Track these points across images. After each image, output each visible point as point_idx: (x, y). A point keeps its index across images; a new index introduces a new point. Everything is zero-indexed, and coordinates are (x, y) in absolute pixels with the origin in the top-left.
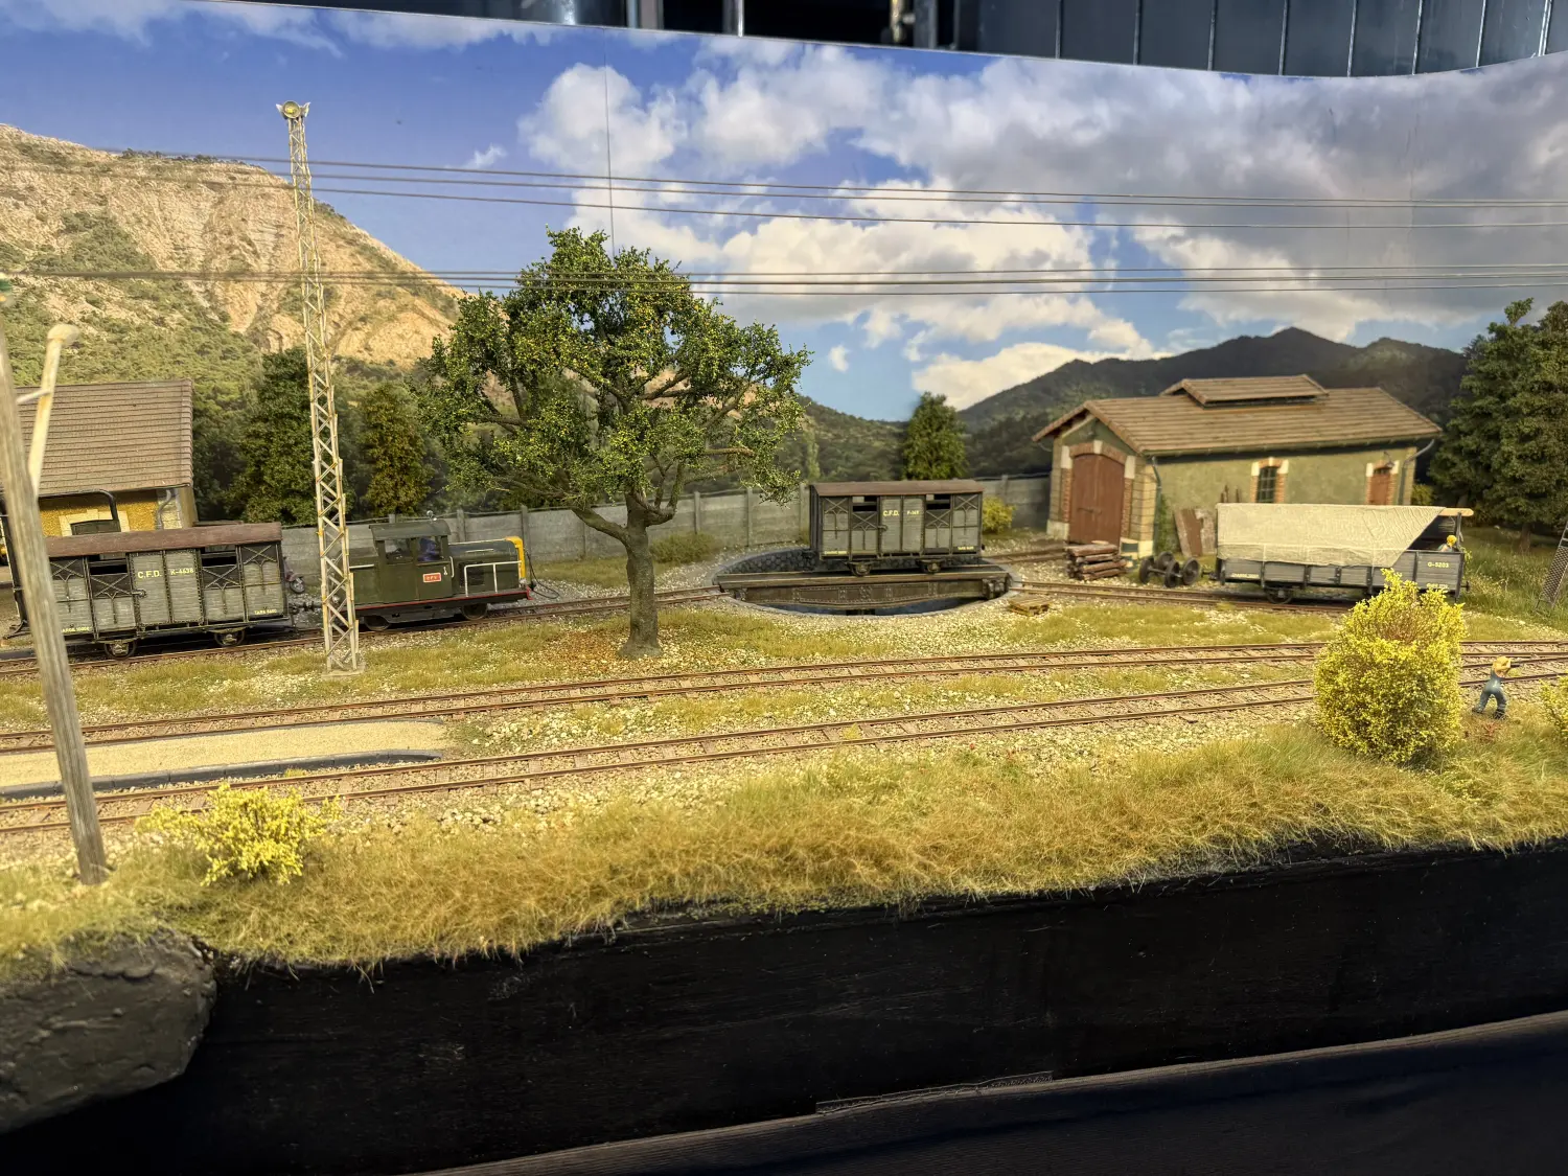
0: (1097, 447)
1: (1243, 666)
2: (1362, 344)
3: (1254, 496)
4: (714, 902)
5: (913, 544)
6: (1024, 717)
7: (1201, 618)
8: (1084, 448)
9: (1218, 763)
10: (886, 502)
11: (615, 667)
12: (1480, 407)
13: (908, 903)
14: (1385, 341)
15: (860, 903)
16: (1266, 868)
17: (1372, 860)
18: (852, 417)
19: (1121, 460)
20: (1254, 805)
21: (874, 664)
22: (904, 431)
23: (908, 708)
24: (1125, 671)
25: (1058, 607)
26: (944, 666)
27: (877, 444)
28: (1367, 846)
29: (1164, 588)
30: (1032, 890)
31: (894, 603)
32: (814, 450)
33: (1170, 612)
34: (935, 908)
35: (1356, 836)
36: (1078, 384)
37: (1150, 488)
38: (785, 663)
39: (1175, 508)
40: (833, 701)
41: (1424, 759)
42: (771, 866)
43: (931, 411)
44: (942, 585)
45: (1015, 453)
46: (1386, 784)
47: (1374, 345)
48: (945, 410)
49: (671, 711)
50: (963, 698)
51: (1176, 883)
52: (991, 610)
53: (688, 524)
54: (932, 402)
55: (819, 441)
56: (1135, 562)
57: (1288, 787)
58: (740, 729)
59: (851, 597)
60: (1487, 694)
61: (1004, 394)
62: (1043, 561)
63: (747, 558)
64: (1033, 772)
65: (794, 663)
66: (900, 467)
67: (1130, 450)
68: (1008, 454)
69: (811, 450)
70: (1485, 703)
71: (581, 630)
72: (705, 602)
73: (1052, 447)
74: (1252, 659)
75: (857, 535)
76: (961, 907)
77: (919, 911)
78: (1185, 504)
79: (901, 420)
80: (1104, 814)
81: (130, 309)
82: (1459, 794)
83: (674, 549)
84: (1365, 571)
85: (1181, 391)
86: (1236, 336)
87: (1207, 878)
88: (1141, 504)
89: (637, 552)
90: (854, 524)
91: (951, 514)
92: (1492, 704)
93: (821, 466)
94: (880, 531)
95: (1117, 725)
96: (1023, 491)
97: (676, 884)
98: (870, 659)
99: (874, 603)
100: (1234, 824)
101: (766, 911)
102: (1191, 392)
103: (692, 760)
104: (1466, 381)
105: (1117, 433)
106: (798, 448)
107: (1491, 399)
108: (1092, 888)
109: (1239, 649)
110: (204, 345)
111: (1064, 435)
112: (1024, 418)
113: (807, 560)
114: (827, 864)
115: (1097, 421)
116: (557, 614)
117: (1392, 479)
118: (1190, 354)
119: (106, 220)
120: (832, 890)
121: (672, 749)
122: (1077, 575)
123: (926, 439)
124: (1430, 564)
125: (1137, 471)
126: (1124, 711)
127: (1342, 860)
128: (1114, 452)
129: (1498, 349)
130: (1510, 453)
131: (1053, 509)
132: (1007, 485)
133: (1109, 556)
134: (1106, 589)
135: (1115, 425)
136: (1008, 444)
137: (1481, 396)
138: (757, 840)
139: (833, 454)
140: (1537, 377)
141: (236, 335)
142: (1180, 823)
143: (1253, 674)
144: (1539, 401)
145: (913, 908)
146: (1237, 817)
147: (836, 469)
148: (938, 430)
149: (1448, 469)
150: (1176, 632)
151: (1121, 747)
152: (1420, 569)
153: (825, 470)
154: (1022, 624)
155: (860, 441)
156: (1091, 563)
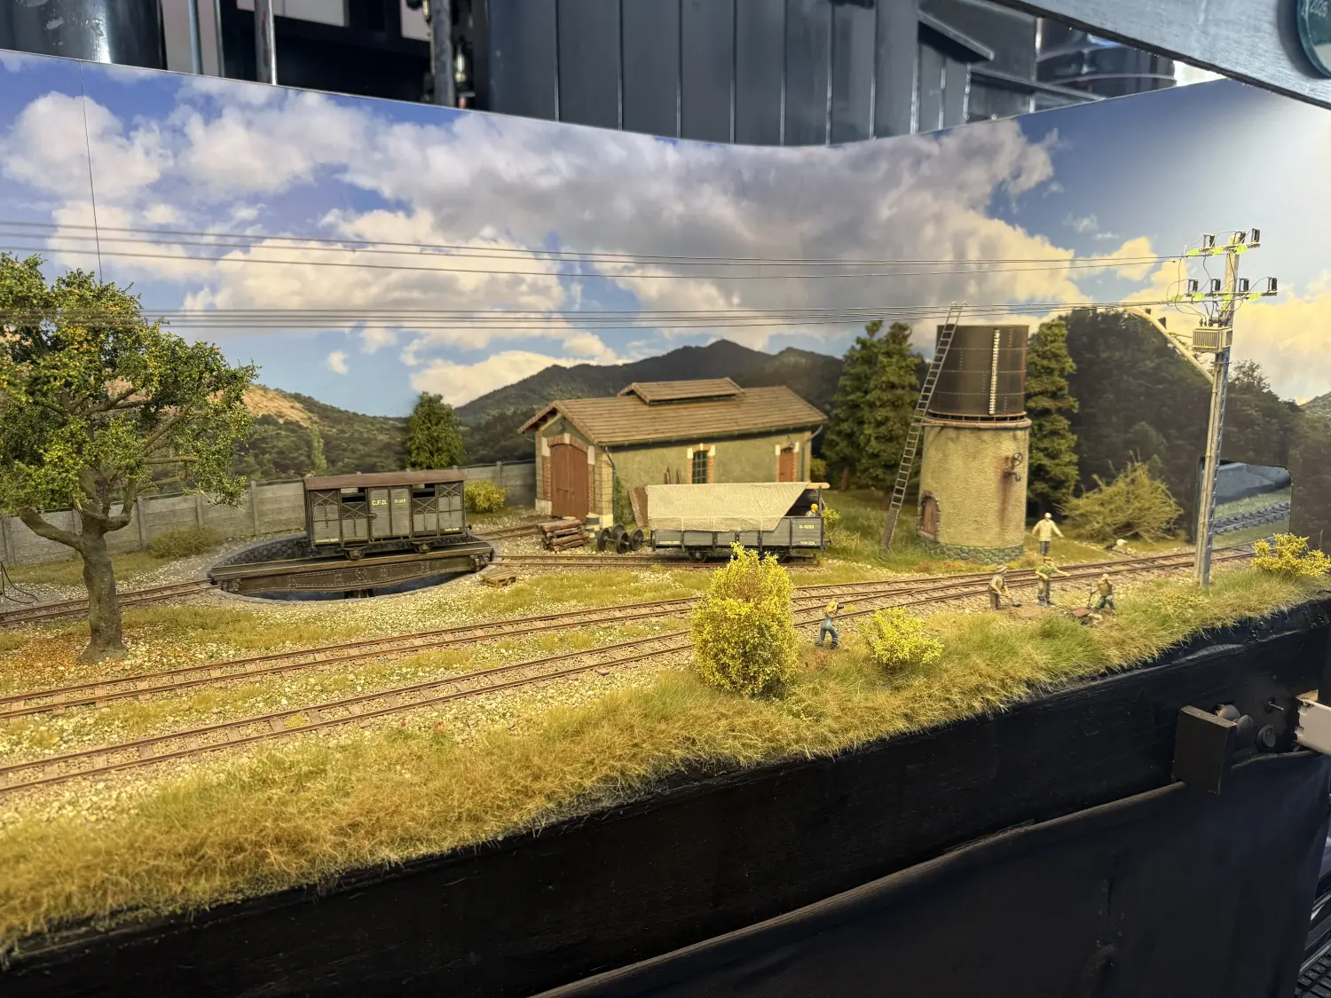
0: (567, 438)
1: (657, 619)
2: (774, 351)
3: (690, 475)
4: (121, 911)
5: (402, 528)
6: (464, 686)
7: (636, 579)
8: (557, 439)
9: (611, 711)
10: (373, 493)
11: (71, 672)
12: (852, 401)
13: (327, 880)
14: (790, 350)
15: (278, 888)
16: (649, 797)
17: (734, 778)
18: (354, 414)
19: (584, 450)
20: (636, 745)
21: (342, 647)
22: (406, 425)
23: (359, 689)
24: (562, 633)
25: (525, 578)
26: (407, 644)
27: (381, 437)
28: (726, 767)
29: (616, 555)
30: (445, 849)
31: (389, 582)
32: (318, 444)
33: (613, 576)
34: (354, 880)
35: (718, 760)
36: (558, 385)
37: (607, 472)
38: (254, 654)
39: (629, 487)
40: (287, 690)
41: (773, 690)
42: (181, 868)
43: (430, 408)
44: (434, 562)
45: (508, 443)
46: (740, 713)
47: (782, 353)
48: (442, 407)
49: (114, 716)
50: (415, 674)
51: (572, 822)
52: (467, 584)
53: (189, 519)
54: (431, 400)
55: (323, 436)
56: (596, 533)
57: (663, 726)
58: (184, 728)
59: (348, 579)
60: (824, 630)
61: (495, 393)
62: (526, 535)
63: (250, 548)
64: (458, 739)
65: (264, 653)
66: (405, 458)
67: (589, 442)
68: (503, 443)
69: (316, 444)
70: (823, 637)
71: (49, 636)
72: (192, 596)
73: (534, 438)
74: (665, 613)
75: (347, 523)
76: (378, 876)
77: (339, 886)
78: (637, 483)
79: (403, 416)
80: (511, 771)
82: (797, 715)
83: (172, 544)
84: (756, 534)
85: (632, 393)
86: (680, 346)
87: (601, 813)
88: (601, 485)
89: (94, 558)
90: (344, 514)
91: (437, 501)
92: (829, 637)
93: (327, 458)
94: (370, 519)
95: (542, 684)
96: (514, 475)
97: (75, 901)
98: (341, 643)
99: (370, 584)
100: (618, 765)
101: (179, 912)
102: (639, 393)
103: (121, 768)
104: (842, 381)
105: (579, 428)
106: (303, 443)
107: (859, 394)
108: (500, 838)
109: (657, 604)
111: (543, 428)
112: (515, 413)
113: (302, 548)
114: (240, 857)
115: (564, 418)
116: (27, 621)
117: (795, 456)
118: (645, 361)
120: (247, 881)
121: (105, 757)
122: (549, 547)
123: (426, 432)
124: (801, 527)
125: (597, 457)
126: (552, 670)
127: (710, 782)
128: (579, 443)
129: (862, 358)
130: (870, 435)
131: (539, 490)
132: (501, 471)
133: (574, 530)
134: (569, 558)
135: (576, 422)
136: (503, 434)
137: (853, 392)
138: (166, 846)
139: (337, 447)
140: (884, 379)
142: (575, 769)
143: (663, 626)
144: (886, 396)
145: (333, 884)
146: (620, 758)
147: (342, 460)
148: (437, 425)
149: (834, 447)
150: (614, 593)
151: (539, 704)
152: (794, 530)
153: (332, 462)
154: (490, 596)
155: (365, 435)
156: (559, 536)
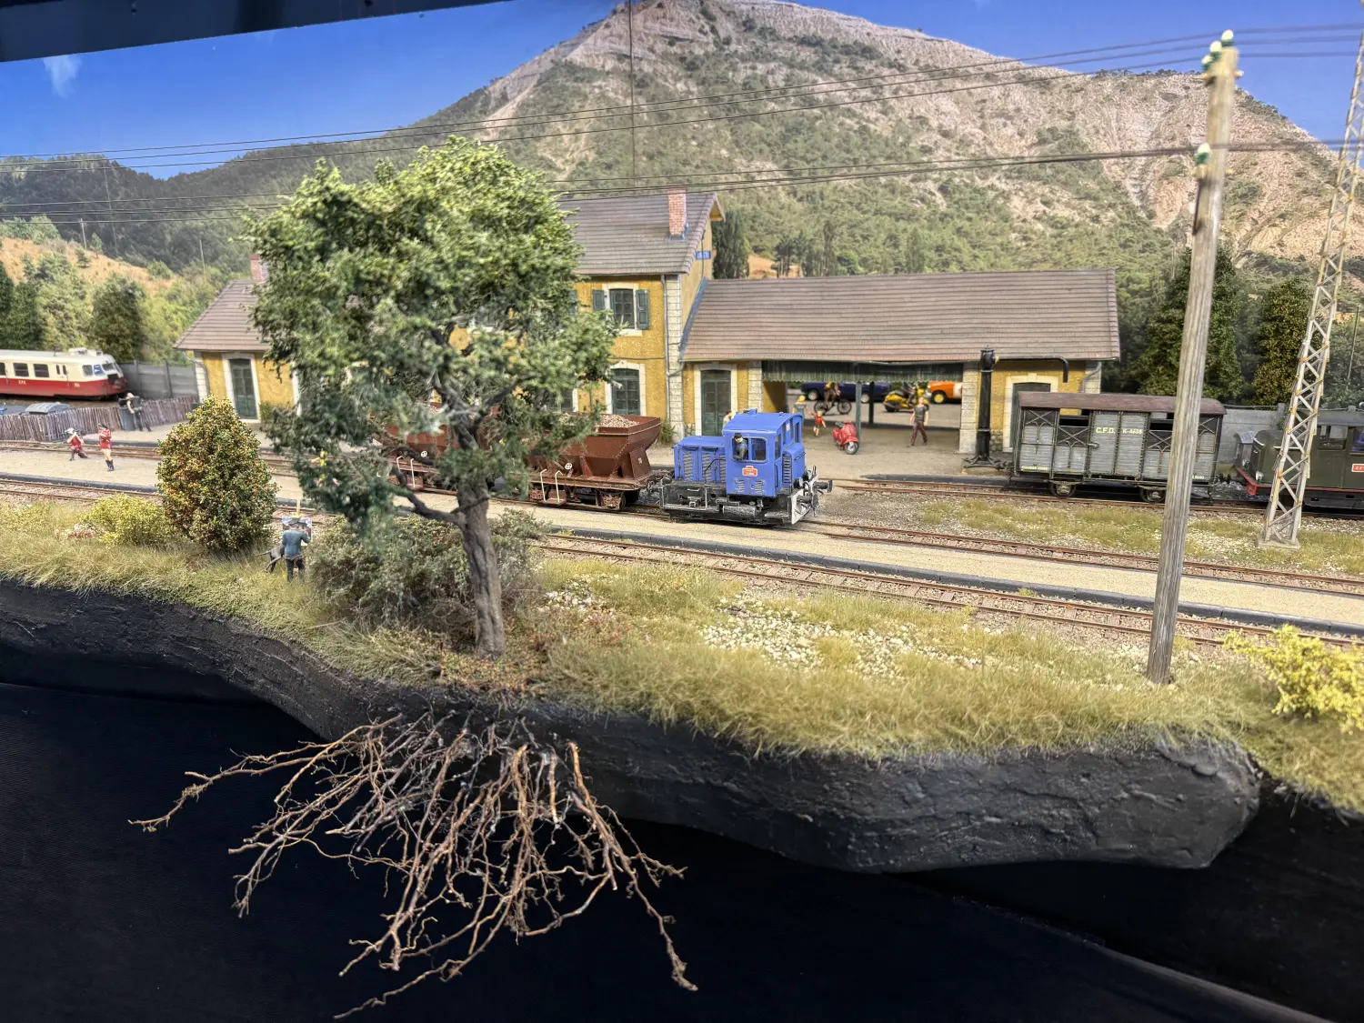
81: (1074, 208)
110: (1128, 240)
119: (1071, 132)
141: (1158, 231)
